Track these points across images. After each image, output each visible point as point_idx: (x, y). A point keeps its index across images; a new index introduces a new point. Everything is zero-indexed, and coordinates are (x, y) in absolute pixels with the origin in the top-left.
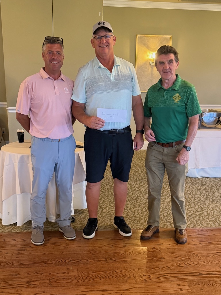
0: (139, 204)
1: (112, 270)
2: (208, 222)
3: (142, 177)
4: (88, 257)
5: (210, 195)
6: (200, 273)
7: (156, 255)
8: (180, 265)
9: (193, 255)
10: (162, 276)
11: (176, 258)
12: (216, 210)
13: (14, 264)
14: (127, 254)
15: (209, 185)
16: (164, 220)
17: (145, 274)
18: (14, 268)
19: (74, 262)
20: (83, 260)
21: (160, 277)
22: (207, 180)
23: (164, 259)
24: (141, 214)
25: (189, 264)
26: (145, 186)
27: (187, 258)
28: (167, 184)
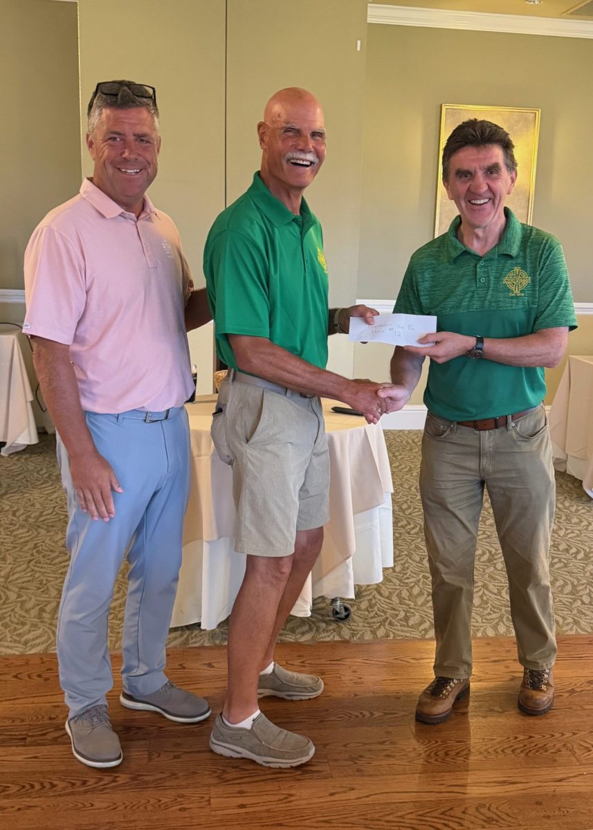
28: (558, 522)
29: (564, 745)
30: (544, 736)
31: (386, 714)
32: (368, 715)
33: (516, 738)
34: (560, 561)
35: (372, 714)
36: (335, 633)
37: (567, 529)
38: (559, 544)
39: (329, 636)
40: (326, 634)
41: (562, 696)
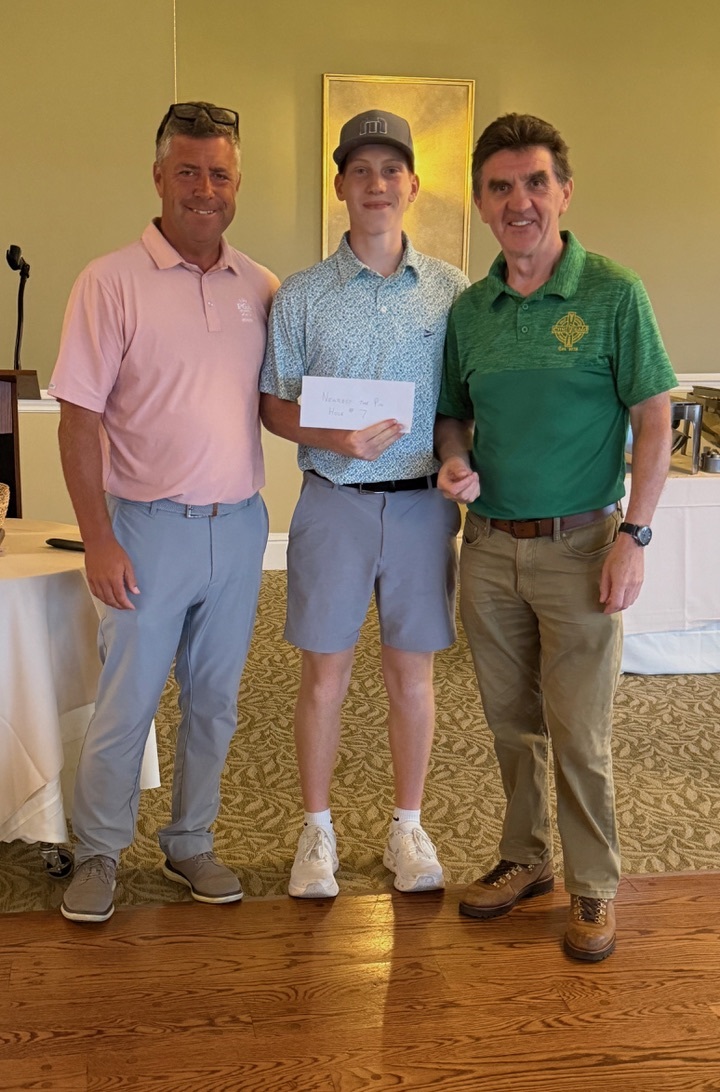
0: (352, 790)
1: (239, 1063)
2: (636, 853)
3: (363, 682)
4: (132, 1017)
5: (645, 746)
6: (607, 1056)
7: (423, 993)
8: (523, 1026)
9: (577, 985)
10: (452, 1073)
11: (509, 999)
12: (670, 802)
14: (301, 994)
15: (642, 704)
16: (456, 850)
17: (377, 1071)
19: (73, 1040)
20: (111, 1030)
21: (442, 1078)
22: (631, 684)
23: (458, 1006)
24: (359, 832)
25: (561, 1022)
26: (377, 717)
27: (553, 997)
28: (468, 707)
29: (328, 1076)
30: (301, 1062)
31: (57, 1034)
32: (25, 1036)
33: (255, 1066)
34: (447, 768)
35: (33, 1036)
36: (38, 899)
37: (476, 718)
38: (455, 742)
39: (25, 905)
40: (23, 901)
41: (358, 990)
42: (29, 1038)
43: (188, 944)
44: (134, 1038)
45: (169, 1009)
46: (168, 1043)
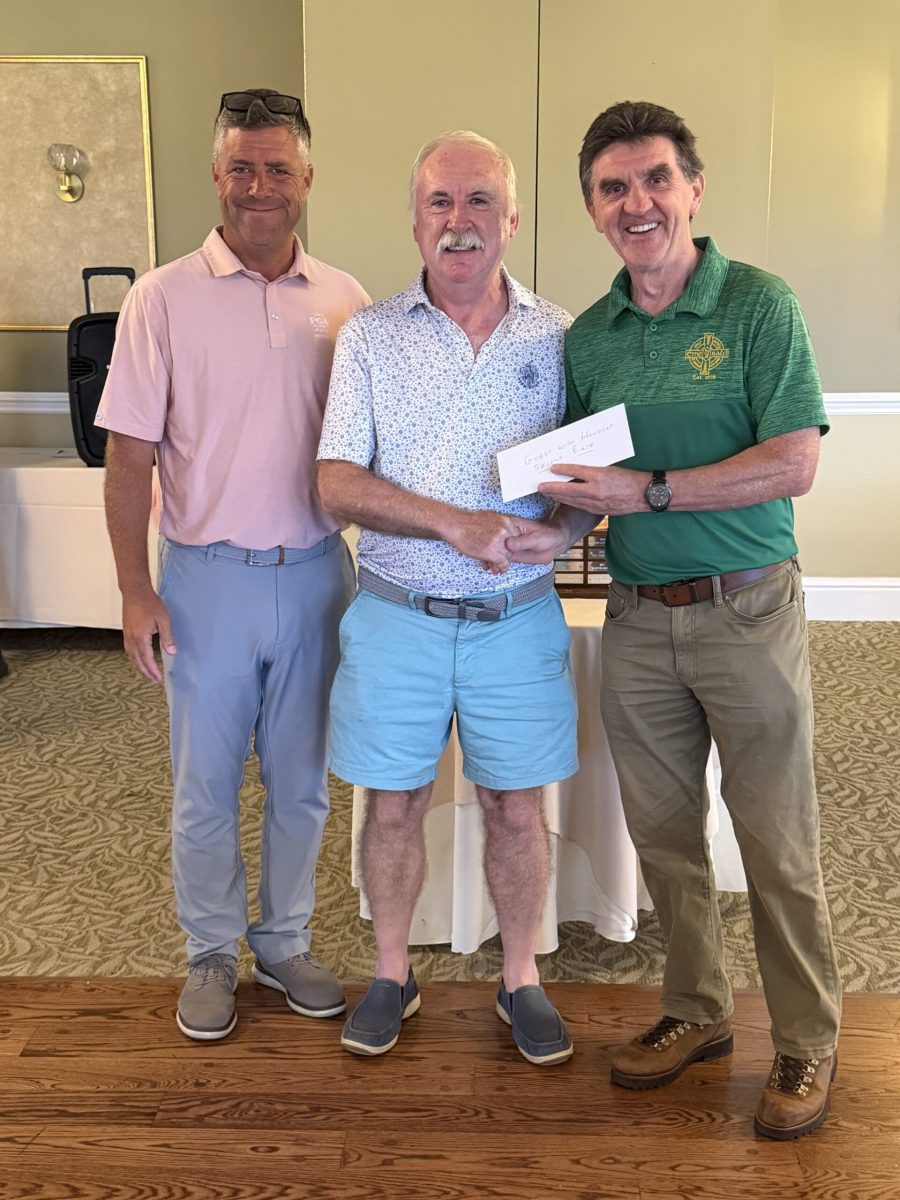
13: (497, 1117)
18: (499, 1132)
42: (723, 1119)
43: (871, 1039)
44: (839, 1132)
45: (869, 1106)
46: (880, 1141)
